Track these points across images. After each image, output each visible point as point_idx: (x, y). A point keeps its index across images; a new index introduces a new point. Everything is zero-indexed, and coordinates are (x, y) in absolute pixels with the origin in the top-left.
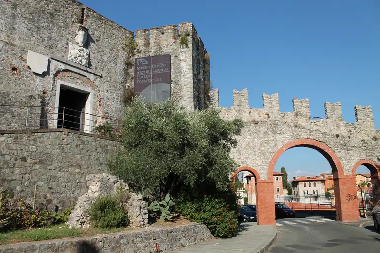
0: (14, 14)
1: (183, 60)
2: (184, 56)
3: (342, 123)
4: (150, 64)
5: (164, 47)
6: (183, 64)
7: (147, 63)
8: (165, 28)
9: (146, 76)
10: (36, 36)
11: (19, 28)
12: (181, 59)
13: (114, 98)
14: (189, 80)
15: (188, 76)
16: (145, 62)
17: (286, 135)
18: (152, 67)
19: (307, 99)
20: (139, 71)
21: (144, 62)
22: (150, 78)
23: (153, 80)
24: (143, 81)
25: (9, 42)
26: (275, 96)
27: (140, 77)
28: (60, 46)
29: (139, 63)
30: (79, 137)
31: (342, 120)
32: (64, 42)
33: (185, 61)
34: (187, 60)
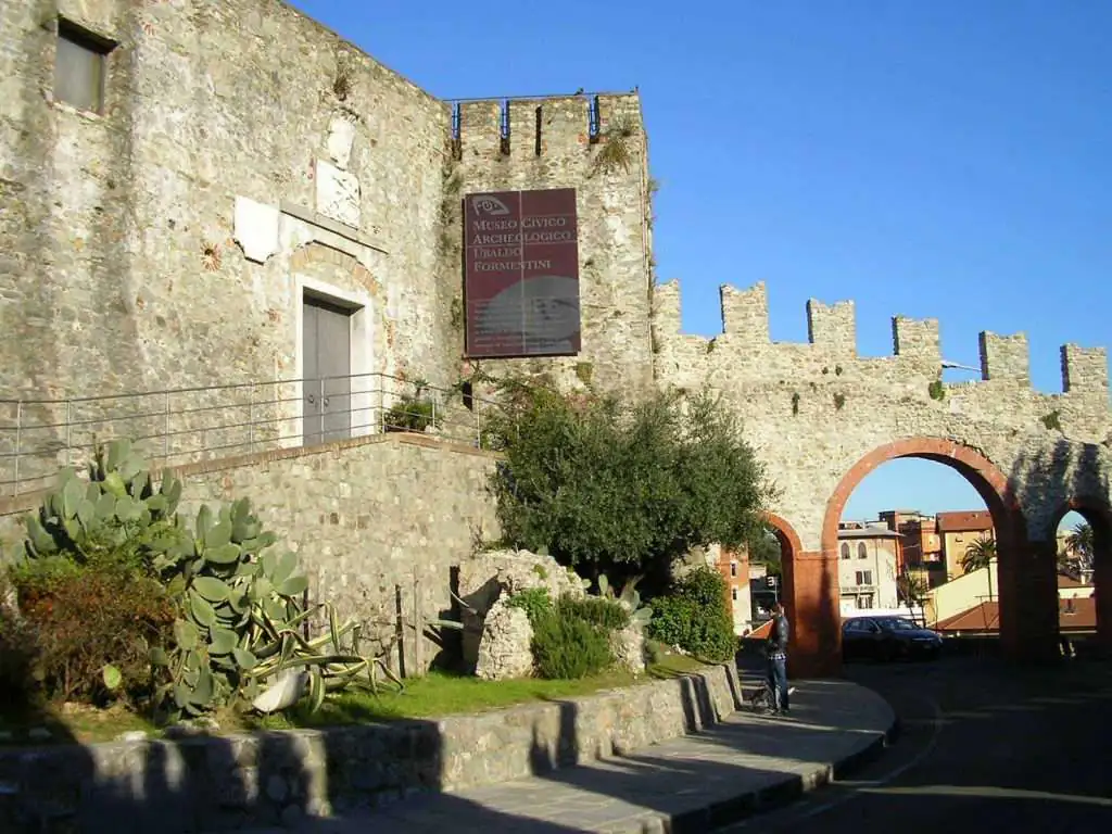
0: (200, 89)
1: (613, 210)
2: (615, 199)
3: (1026, 393)
4: (514, 215)
5: (554, 165)
6: (613, 222)
7: (506, 211)
8: (556, 105)
9: (503, 252)
10: (246, 149)
11: (212, 129)
12: (607, 206)
13: (418, 317)
14: (634, 270)
15: (628, 258)
16: (499, 208)
17: (877, 425)
18: (522, 223)
19: (934, 321)
20: (482, 233)
21: (494, 209)
22: (517, 259)
23: (527, 266)
24: (494, 267)
25: (194, 176)
26: (847, 310)
27: (487, 254)
28: (296, 171)
29: (481, 209)
30: (418, 452)
31: (1027, 384)
32: (306, 160)
33: (618, 211)
34: (627, 210)
